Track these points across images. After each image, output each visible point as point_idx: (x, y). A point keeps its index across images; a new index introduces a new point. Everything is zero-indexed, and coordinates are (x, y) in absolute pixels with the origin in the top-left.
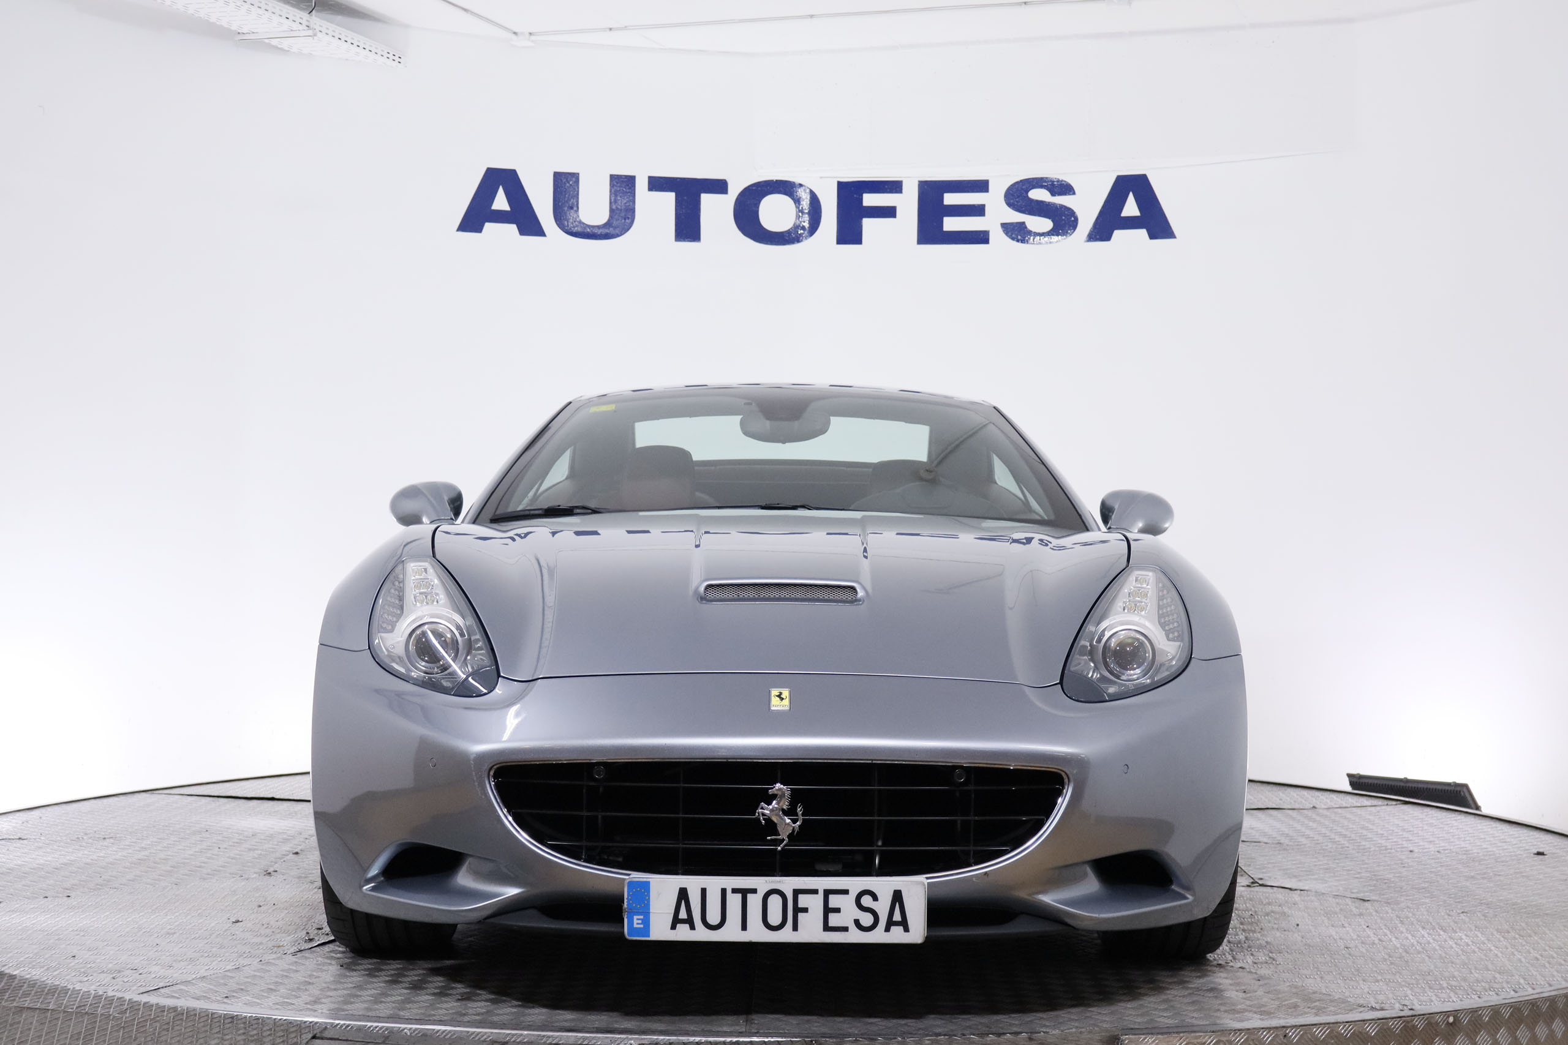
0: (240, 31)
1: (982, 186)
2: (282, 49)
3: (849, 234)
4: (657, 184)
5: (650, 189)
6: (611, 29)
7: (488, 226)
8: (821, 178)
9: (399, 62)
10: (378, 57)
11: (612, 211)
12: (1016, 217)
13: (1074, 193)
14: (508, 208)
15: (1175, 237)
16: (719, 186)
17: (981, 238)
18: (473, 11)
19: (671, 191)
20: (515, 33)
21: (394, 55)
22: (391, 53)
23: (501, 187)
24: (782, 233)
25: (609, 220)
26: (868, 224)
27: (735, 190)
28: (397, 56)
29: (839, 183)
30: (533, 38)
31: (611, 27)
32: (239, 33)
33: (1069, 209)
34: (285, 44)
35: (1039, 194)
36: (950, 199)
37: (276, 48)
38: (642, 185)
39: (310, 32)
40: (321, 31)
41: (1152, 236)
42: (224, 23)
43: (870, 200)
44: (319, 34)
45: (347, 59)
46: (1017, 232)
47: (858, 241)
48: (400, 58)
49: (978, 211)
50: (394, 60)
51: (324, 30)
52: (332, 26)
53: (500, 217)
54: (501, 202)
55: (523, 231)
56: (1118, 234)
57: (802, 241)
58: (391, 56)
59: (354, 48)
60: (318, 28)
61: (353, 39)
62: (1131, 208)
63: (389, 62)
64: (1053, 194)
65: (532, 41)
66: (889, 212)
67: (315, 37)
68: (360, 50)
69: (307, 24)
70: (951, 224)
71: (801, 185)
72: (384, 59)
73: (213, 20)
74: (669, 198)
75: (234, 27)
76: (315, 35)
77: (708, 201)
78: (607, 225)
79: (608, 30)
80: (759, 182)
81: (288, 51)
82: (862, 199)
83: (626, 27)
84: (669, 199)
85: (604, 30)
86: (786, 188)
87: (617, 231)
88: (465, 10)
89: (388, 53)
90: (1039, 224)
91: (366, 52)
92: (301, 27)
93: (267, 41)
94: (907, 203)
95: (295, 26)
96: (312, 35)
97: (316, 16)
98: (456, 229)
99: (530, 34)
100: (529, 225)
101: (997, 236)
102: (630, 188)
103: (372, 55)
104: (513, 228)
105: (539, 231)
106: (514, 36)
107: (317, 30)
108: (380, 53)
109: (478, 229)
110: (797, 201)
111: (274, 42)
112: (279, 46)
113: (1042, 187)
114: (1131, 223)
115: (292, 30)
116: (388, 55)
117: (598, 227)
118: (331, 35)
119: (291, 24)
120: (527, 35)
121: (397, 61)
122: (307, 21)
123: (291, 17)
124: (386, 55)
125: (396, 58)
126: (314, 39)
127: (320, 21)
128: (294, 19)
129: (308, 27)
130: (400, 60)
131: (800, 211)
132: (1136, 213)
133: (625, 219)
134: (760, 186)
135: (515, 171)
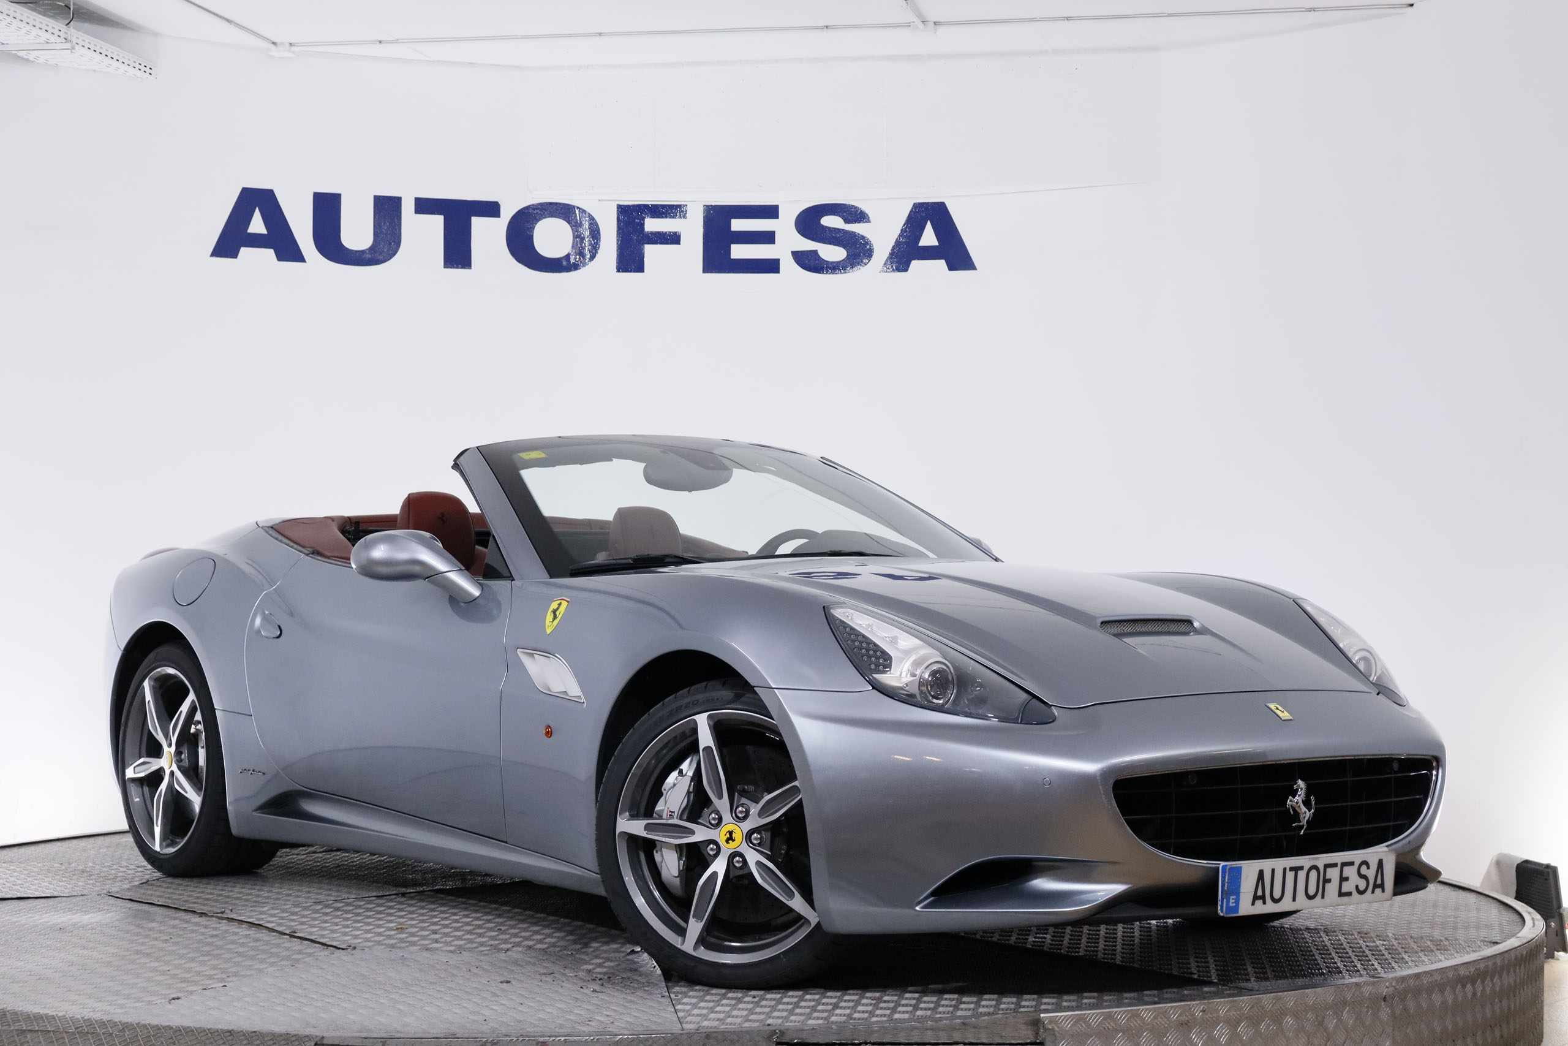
1: (771, 212)
2: (27, 60)
3: (630, 261)
4: (424, 206)
5: (417, 212)
6: (380, 42)
7: (244, 251)
8: (599, 200)
9: (150, 74)
10: (130, 69)
11: (376, 235)
12: (808, 245)
13: (869, 221)
14: (264, 231)
15: (975, 269)
16: (491, 209)
17: (771, 266)
18: (236, 22)
19: (439, 213)
20: (274, 43)
21: (145, 66)
22: (143, 65)
23: (257, 208)
24: (558, 259)
25: (373, 245)
26: (650, 251)
27: (508, 212)
28: (148, 67)
29: (619, 206)
30: (293, 49)
31: (380, 39)
33: (863, 237)
34: (32, 56)
35: (831, 221)
36: (738, 225)
37: (21, 58)
38: (408, 208)
39: (68, 45)
40: (78, 44)
41: (951, 267)
43: (652, 225)
44: (77, 47)
45: (94, 71)
46: (809, 262)
47: (640, 268)
48: (151, 69)
49: (768, 238)
50: (145, 71)
51: (82, 43)
52: (88, 38)
53: (256, 241)
54: (257, 225)
55: (281, 257)
56: (915, 264)
57: (580, 268)
58: (142, 67)
59: (108, 60)
60: (75, 40)
61: (107, 50)
62: (929, 238)
63: (140, 74)
64: (847, 221)
65: (293, 52)
66: (673, 239)
68: (114, 62)
69: (65, 36)
70: (739, 252)
71: (578, 208)
72: (136, 71)
74: (439, 220)
76: (72, 48)
77: (478, 224)
78: (372, 249)
79: (377, 43)
80: (533, 205)
81: (32, 62)
82: (643, 224)
83: (398, 40)
84: (436, 223)
85: (373, 42)
86: (564, 211)
87: (382, 256)
88: (228, 21)
89: (140, 64)
90: (832, 253)
91: (119, 64)
92: (59, 40)
93: (14, 52)
94: (692, 229)
95: (53, 39)
96: (69, 47)
98: (210, 255)
99: (291, 44)
100: (288, 251)
101: (788, 264)
102: (396, 211)
103: (125, 67)
104: (270, 253)
105: (298, 257)
106: (272, 45)
107: (74, 43)
108: (133, 65)
109: (234, 254)
110: (575, 226)
111: (20, 54)
112: (25, 57)
113: (835, 213)
114: (929, 253)
115: (48, 43)
116: (140, 67)
117: (363, 252)
118: (86, 47)
119: (48, 36)
120: (287, 45)
121: (148, 73)
122: (66, 33)
123: (50, 30)
124: (138, 66)
125: (147, 69)
126: (72, 52)
127: (77, 33)
128: (53, 31)
129: (65, 39)
130: (150, 71)
131: (578, 237)
132: (935, 242)
133: (390, 244)
134: (534, 209)
135: (272, 191)
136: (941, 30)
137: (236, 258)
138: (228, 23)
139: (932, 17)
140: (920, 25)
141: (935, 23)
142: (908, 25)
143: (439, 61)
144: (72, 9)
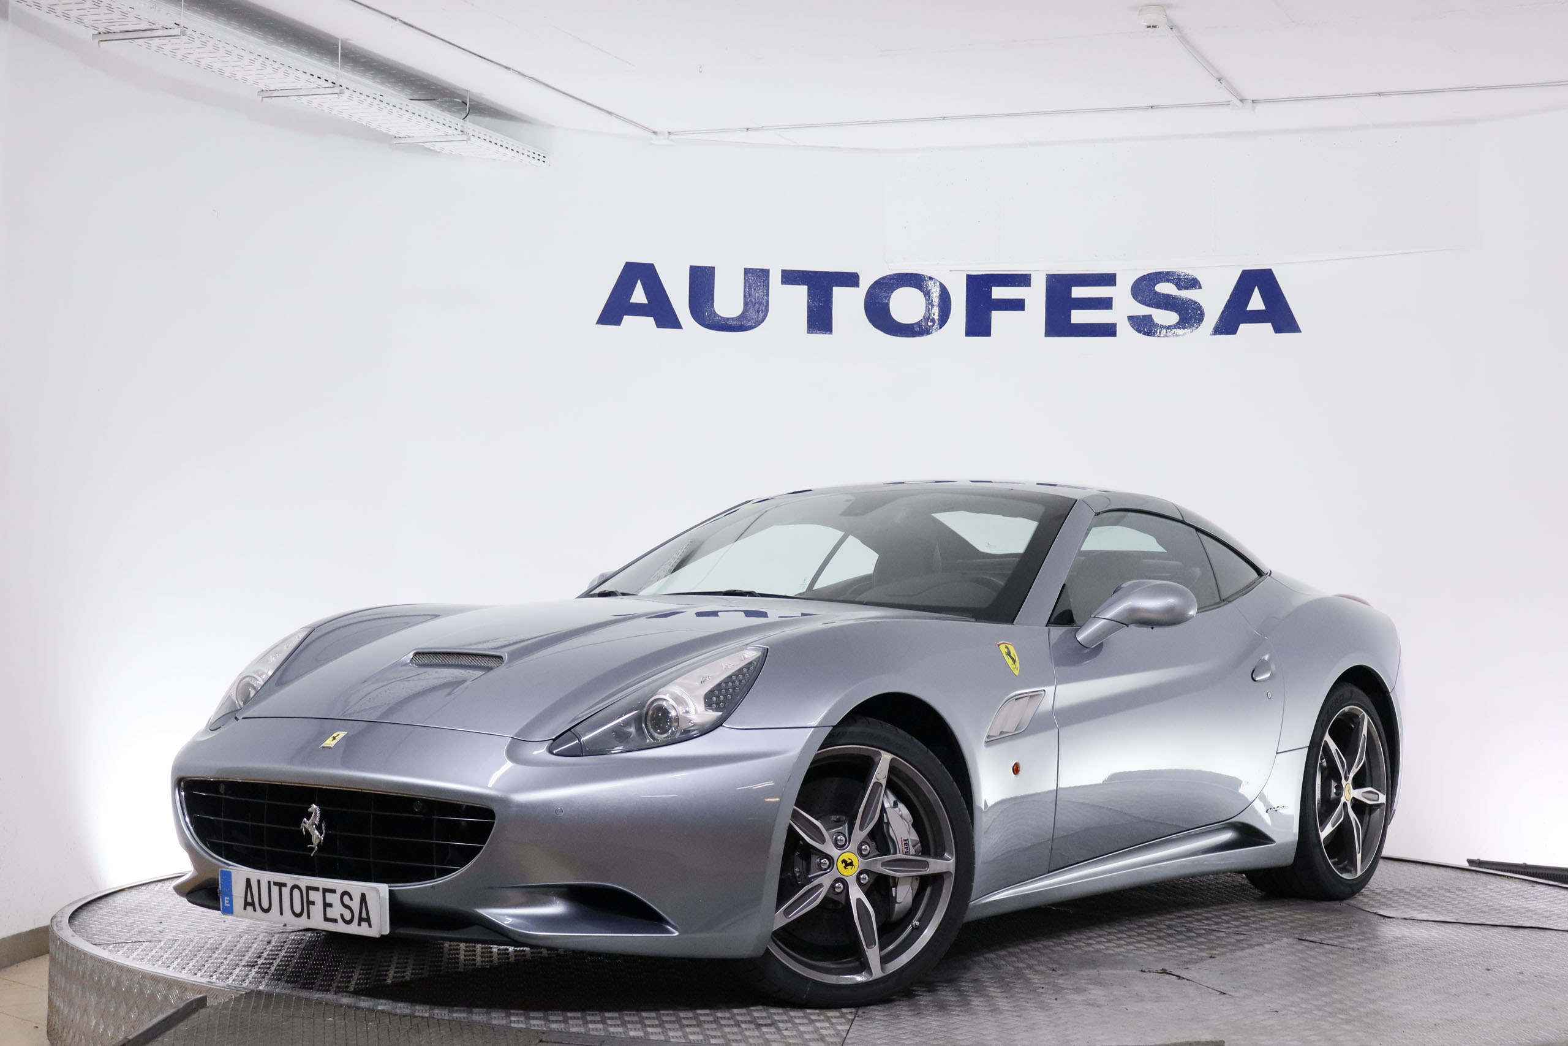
0: (396, 136)
1: (1109, 280)
2: (434, 151)
3: (978, 326)
4: (790, 277)
5: (783, 282)
6: (748, 129)
7: (627, 319)
8: (950, 271)
9: (544, 162)
10: (525, 158)
11: (746, 304)
12: (1143, 310)
13: (1200, 288)
14: (645, 301)
15: (1300, 331)
16: (850, 280)
17: (1108, 330)
18: (616, 113)
19: (804, 284)
20: (654, 132)
21: (539, 155)
22: (537, 153)
23: (639, 281)
24: (912, 325)
25: (743, 313)
26: (998, 317)
27: (866, 283)
28: (542, 156)
29: (968, 276)
30: (672, 137)
31: (748, 127)
32: (395, 137)
33: (1195, 303)
34: (437, 147)
35: (1165, 288)
36: (1078, 292)
38: (775, 278)
39: (464, 137)
40: (473, 135)
41: (1277, 330)
42: (384, 130)
43: (999, 293)
44: (472, 138)
45: (494, 159)
46: (1144, 326)
47: (987, 333)
48: (544, 157)
49: (1105, 304)
50: (539, 160)
51: (477, 135)
52: (483, 131)
53: (638, 310)
54: (639, 296)
55: (660, 324)
56: (1243, 328)
57: (931, 333)
58: (536, 156)
59: (503, 150)
60: (471, 133)
61: (502, 141)
62: (1256, 303)
63: (534, 162)
64: (1179, 288)
65: (671, 140)
66: (1017, 305)
67: (469, 142)
68: (509, 151)
69: (462, 129)
70: (1079, 317)
71: (931, 278)
72: (530, 160)
73: (374, 126)
74: (803, 290)
75: (392, 132)
76: (469, 139)
77: (840, 295)
78: (742, 316)
79: (746, 130)
80: (889, 275)
81: (439, 152)
82: (991, 292)
83: (763, 127)
84: (801, 292)
85: (741, 130)
86: (915, 280)
87: (749, 324)
88: (610, 113)
89: (534, 153)
90: (1165, 317)
91: (514, 153)
92: (456, 132)
93: (421, 144)
94: (1035, 296)
95: (451, 131)
96: (465, 139)
97: (469, 121)
99: (669, 133)
100: (666, 318)
101: (1124, 329)
102: (764, 281)
103: (519, 156)
104: (650, 320)
105: (675, 323)
106: (653, 136)
107: (470, 135)
108: (526, 153)
109: (618, 322)
110: (927, 294)
111: (427, 145)
112: (432, 148)
113: (1168, 281)
114: (1256, 317)
115: (445, 135)
116: (534, 155)
117: (733, 319)
118: (482, 138)
119: (446, 129)
120: (667, 134)
121: (541, 161)
122: (462, 126)
123: (448, 124)
124: (532, 155)
125: (541, 158)
126: (467, 143)
127: (471, 125)
128: (450, 125)
129: (462, 132)
130: (544, 159)
131: (930, 304)
132: (1262, 307)
133: (759, 312)
134: (891, 279)
135: (652, 265)
136: (1259, 107)
137: (620, 325)
138: (610, 116)
139: (1250, 95)
140: (1239, 104)
141: (1253, 101)
142: (1228, 104)
143: (805, 146)
144: (468, 105)
